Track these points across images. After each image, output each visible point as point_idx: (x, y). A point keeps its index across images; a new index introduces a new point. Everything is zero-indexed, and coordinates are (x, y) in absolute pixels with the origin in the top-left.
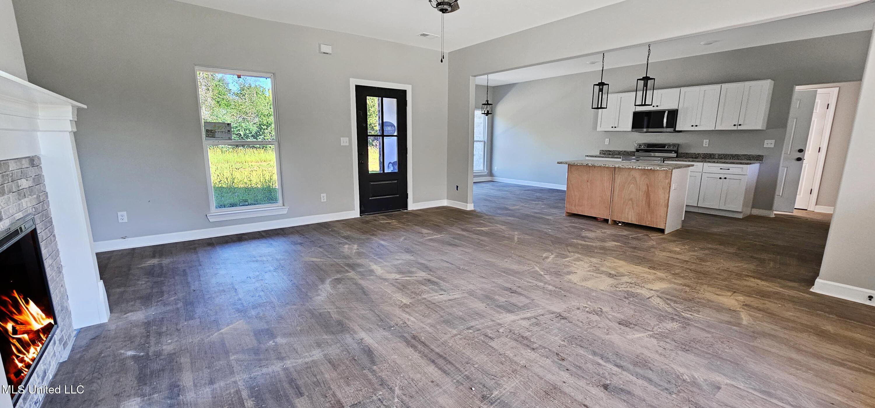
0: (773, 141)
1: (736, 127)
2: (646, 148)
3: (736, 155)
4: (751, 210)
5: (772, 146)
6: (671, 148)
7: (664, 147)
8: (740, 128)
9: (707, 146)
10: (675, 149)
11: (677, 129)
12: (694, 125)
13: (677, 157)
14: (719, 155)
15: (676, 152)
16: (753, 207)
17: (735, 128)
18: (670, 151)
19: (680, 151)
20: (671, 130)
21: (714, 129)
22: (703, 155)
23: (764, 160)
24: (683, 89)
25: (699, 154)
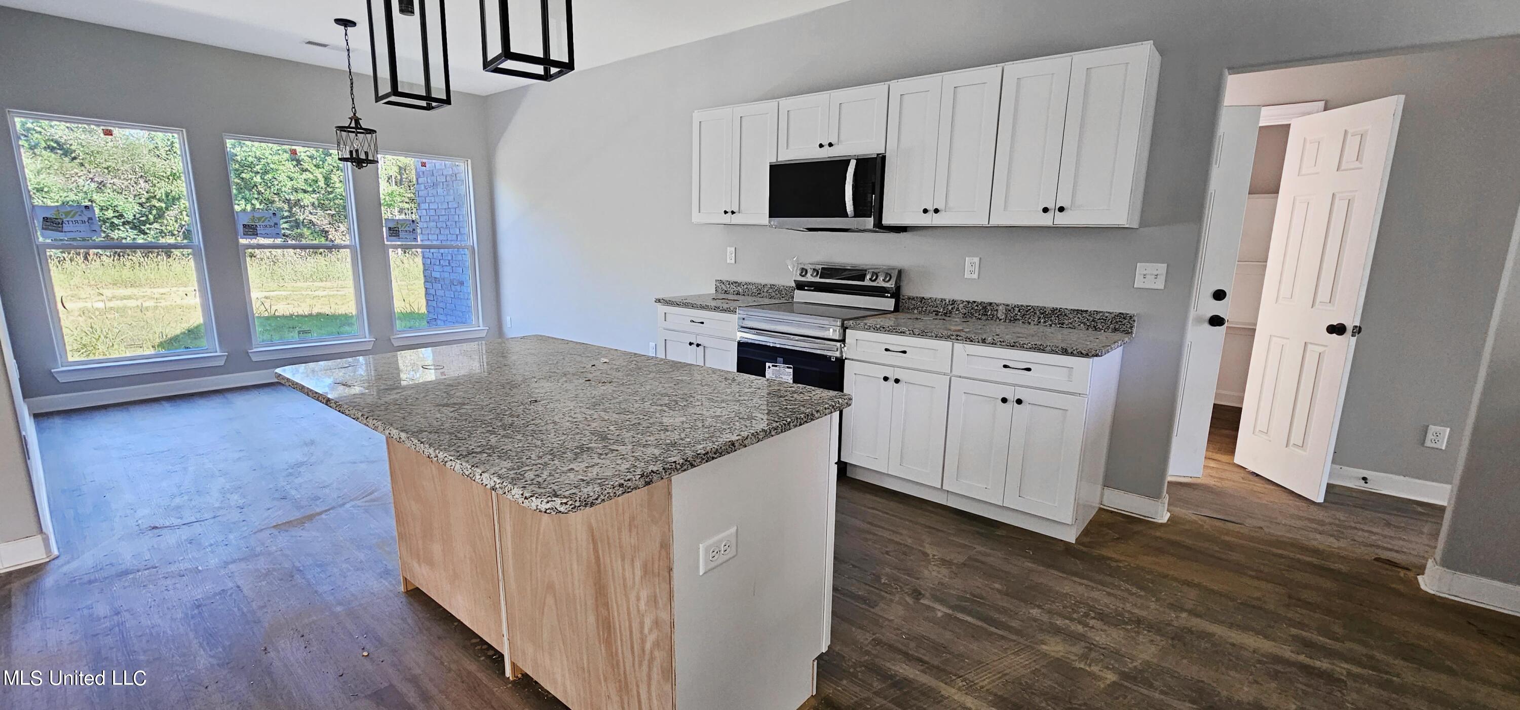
0: (1162, 268)
1: (1050, 215)
2: (818, 280)
3: (1054, 310)
4: (1102, 495)
5: (1160, 284)
6: (880, 283)
7: (862, 277)
8: (1062, 220)
9: (975, 276)
10: (890, 285)
11: (886, 221)
12: (931, 208)
13: (897, 309)
14: (1009, 309)
15: (896, 294)
16: (1109, 482)
17: (1046, 220)
18: (879, 292)
19: (909, 290)
20: (870, 222)
21: (985, 223)
22: (965, 307)
23: (1135, 329)
24: (898, 86)
25: (954, 302)
